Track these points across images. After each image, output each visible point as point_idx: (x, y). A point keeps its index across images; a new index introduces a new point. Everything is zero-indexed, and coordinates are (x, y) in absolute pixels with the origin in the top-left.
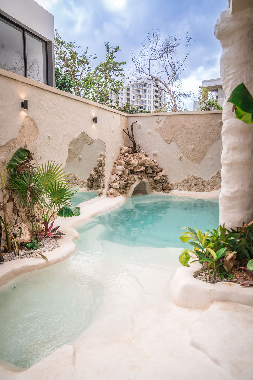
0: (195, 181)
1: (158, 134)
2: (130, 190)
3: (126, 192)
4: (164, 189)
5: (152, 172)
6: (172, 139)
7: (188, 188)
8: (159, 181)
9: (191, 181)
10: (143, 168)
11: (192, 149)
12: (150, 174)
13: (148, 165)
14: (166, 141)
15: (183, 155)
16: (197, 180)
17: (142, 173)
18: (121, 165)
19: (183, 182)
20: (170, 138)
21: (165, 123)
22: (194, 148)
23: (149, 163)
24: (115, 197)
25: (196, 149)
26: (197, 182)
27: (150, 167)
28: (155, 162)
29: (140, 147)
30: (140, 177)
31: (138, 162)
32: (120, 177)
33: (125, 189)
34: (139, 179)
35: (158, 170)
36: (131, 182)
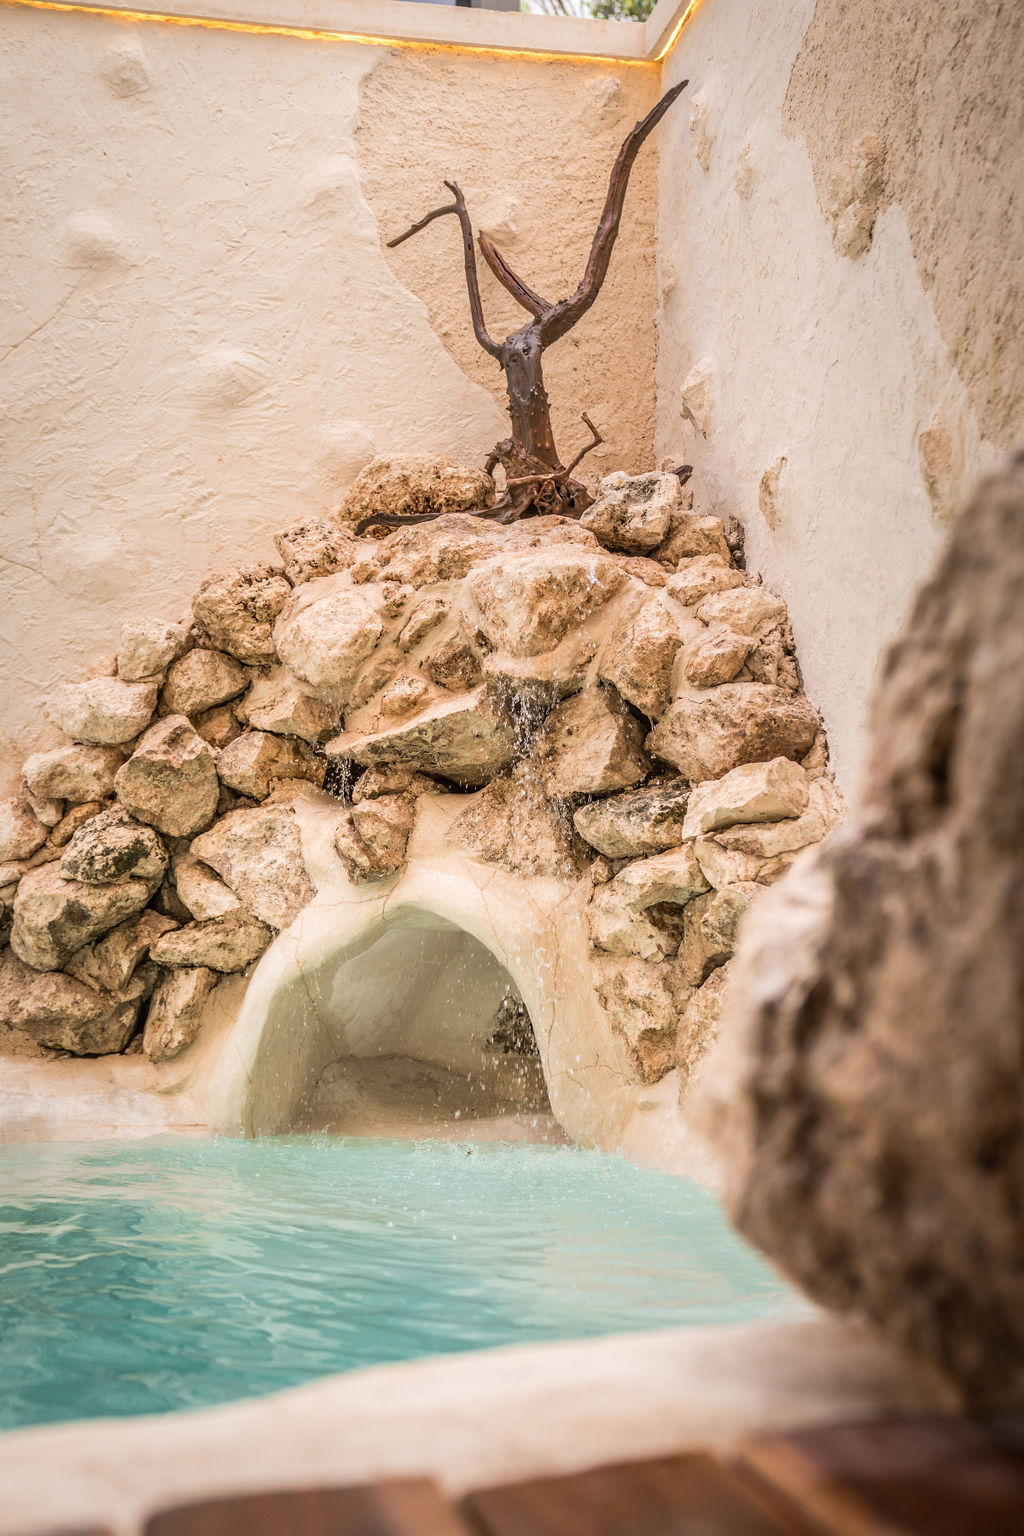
1: (796, 163)
3: (162, 1038)
12: (584, 799)
27: (591, 700)
28: (706, 624)
29: (705, 435)
30: (342, 832)
31: (374, 627)
32: (56, 827)
33: (161, 1001)
34: (347, 875)
35: (706, 743)
36: (238, 905)
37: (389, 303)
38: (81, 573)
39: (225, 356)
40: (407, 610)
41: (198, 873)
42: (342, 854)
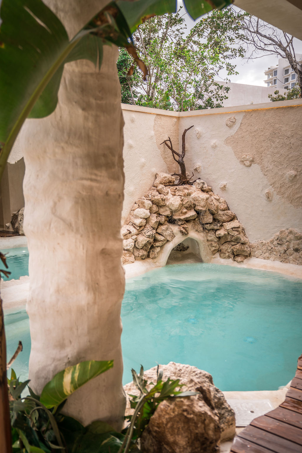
0: (295, 242)
1: (228, 149)
2: (163, 253)
3: (153, 256)
4: (235, 255)
5: (211, 221)
6: (253, 159)
7: (281, 255)
8: (227, 239)
9: (287, 241)
10: (192, 213)
11: (291, 176)
12: (207, 224)
13: (201, 207)
14: (243, 161)
15: (273, 189)
16: (298, 241)
17: (192, 222)
18: (144, 207)
19: (272, 242)
20: (249, 157)
21: (242, 127)
22: (294, 176)
23: (203, 203)
25: (298, 177)
26: (298, 244)
27: (208, 212)
28: (220, 203)
29: (198, 173)
30: (182, 229)
31: (181, 203)
32: (139, 229)
33: (152, 251)
34: (182, 234)
35: (224, 218)
36: (165, 238)
37: (157, 151)
38: (131, 192)
39: (143, 160)
40: (183, 200)
41: (158, 234)
42: (182, 232)
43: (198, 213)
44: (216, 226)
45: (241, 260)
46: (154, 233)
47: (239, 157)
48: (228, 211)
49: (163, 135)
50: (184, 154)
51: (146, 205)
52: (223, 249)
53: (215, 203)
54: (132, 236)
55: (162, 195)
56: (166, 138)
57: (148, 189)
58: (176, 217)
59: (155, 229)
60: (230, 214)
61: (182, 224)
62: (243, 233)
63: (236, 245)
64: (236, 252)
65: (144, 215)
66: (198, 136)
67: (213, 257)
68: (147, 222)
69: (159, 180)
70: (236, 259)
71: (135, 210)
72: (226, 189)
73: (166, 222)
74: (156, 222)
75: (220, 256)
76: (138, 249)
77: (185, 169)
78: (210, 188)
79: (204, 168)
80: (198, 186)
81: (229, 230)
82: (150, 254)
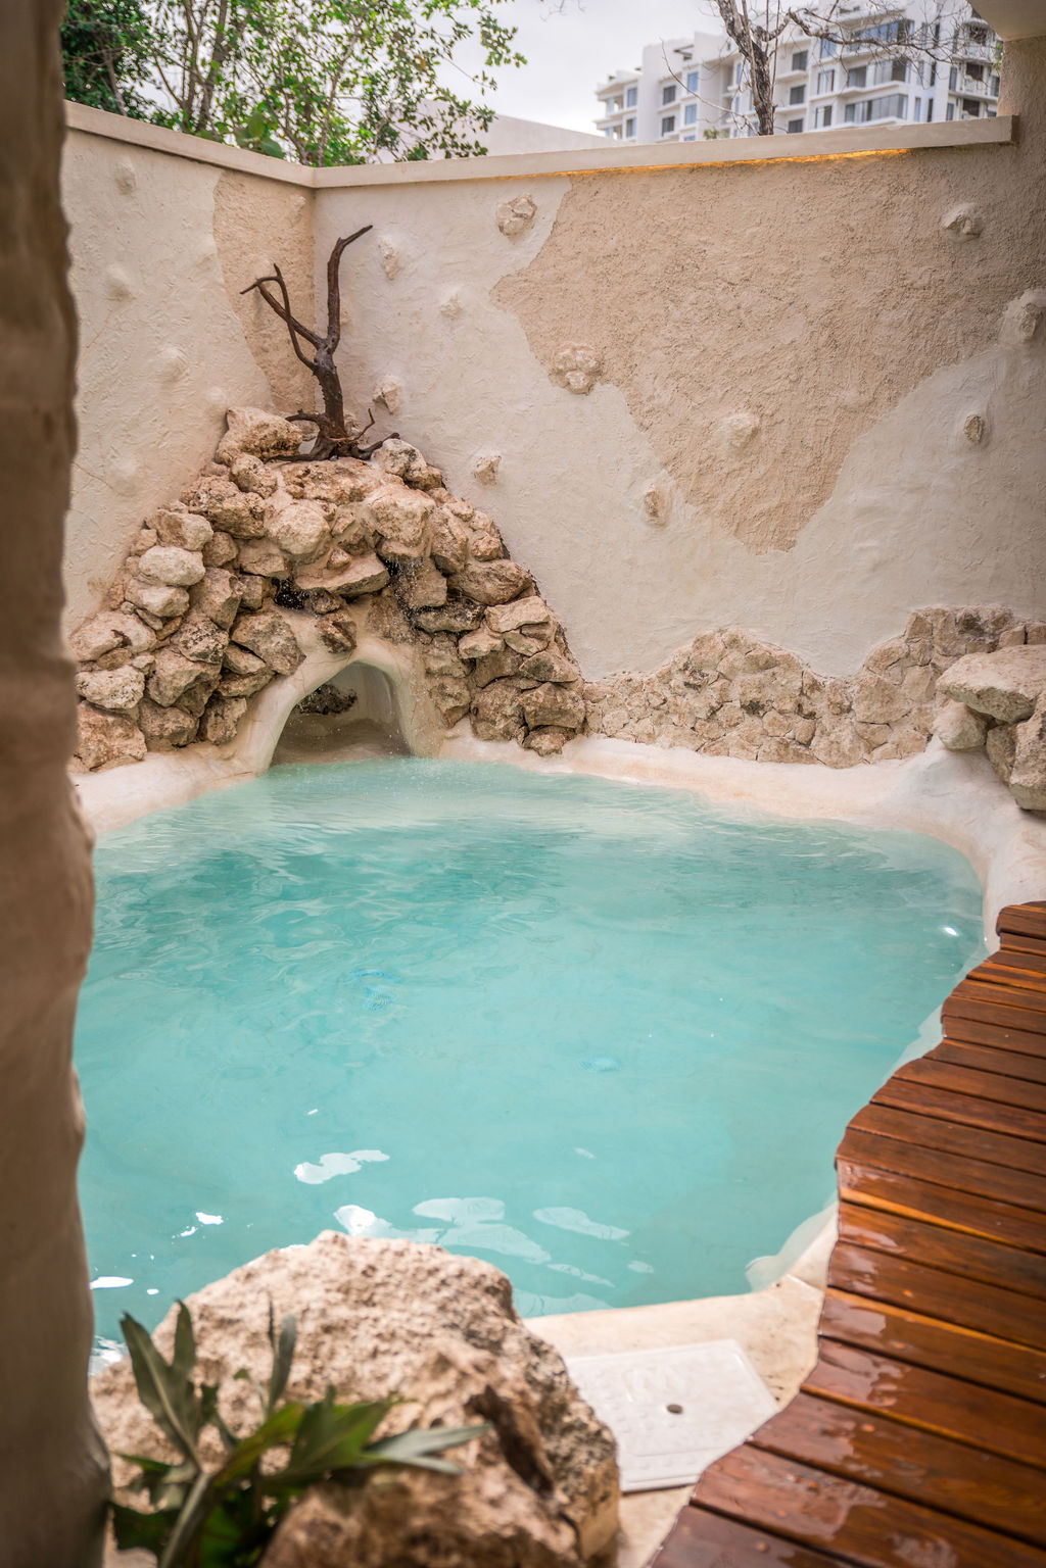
0: (749, 677)
1: (506, 324)
2: (257, 724)
3: (220, 733)
4: (530, 728)
5: (441, 598)
6: (601, 363)
7: (697, 726)
8: (501, 667)
9: (721, 676)
10: (368, 569)
11: (738, 434)
12: (427, 609)
13: (406, 544)
14: (560, 373)
15: (672, 482)
16: (760, 675)
17: (370, 602)
18: (180, 541)
19: (666, 678)
20: (586, 357)
21: (558, 240)
22: (749, 431)
23: (410, 529)
24: (95, 768)
25: (763, 437)
26: (760, 687)
27: (429, 564)
28: (474, 530)
29: (391, 414)
30: (332, 630)
31: (327, 527)
32: (161, 630)
33: (216, 715)
34: (330, 649)
35: (491, 588)
36: (264, 665)
37: (230, 321)
38: (125, 481)
39: (172, 353)
40: (336, 517)
41: (237, 650)
42: (330, 640)
43: (393, 567)
44: (459, 619)
45: (553, 746)
46: (220, 646)
47: (545, 356)
48: (504, 562)
49: (252, 255)
50: (335, 337)
51: (189, 535)
52: (485, 706)
53: (457, 531)
54: (133, 657)
55: (250, 494)
56: (264, 270)
57: (195, 471)
58: (307, 585)
59: (225, 630)
60: (513, 574)
61: (330, 612)
62: (560, 645)
63: (535, 688)
64: (535, 715)
65: (182, 572)
66: (388, 268)
67: (450, 733)
68: (194, 603)
69: (240, 436)
70: (533, 743)
71: (144, 551)
72: (498, 477)
73: (270, 604)
74: (230, 601)
75: (476, 732)
76: (160, 706)
77: (340, 396)
78: (436, 472)
79: (411, 396)
80: (389, 464)
81: (509, 635)
82: (208, 726)
